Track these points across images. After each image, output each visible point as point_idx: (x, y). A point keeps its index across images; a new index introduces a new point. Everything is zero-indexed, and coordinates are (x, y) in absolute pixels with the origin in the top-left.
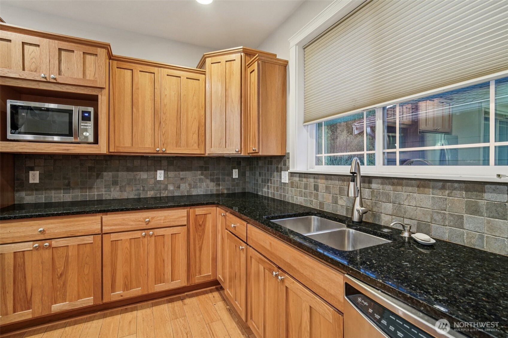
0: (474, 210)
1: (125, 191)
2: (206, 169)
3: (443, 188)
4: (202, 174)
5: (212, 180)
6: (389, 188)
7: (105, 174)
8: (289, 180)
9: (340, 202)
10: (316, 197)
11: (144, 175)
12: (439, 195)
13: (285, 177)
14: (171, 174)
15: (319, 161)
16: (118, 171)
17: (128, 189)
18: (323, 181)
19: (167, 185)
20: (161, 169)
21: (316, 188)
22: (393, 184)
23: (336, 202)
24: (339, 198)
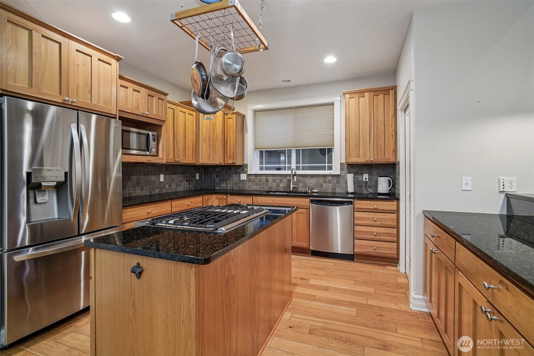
0: (325, 182)
1: (144, 190)
2: (184, 173)
3: (318, 177)
4: (182, 177)
5: (187, 181)
6: (301, 178)
7: (133, 177)
8: (247, 178)
9: (281, 185)
10: (267, 185)
11: (153, 178)
12: (317, 179)
13: (243, 177)
14: (167, 177)
15: (261, 169)
16: (140, 175)
17: (145, 188)
18: (271, 177)
19: (165, 185)
20: (162, 174)
21: (267, 181)
22: (303, 177)
23: (279, 186)
24: (280, 183)
